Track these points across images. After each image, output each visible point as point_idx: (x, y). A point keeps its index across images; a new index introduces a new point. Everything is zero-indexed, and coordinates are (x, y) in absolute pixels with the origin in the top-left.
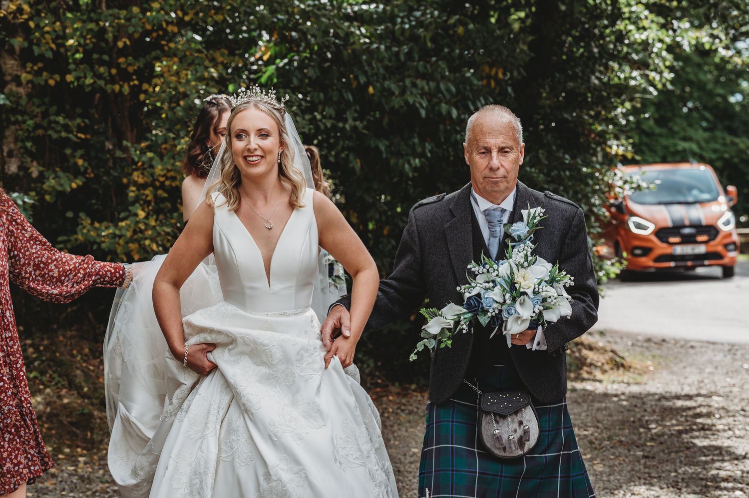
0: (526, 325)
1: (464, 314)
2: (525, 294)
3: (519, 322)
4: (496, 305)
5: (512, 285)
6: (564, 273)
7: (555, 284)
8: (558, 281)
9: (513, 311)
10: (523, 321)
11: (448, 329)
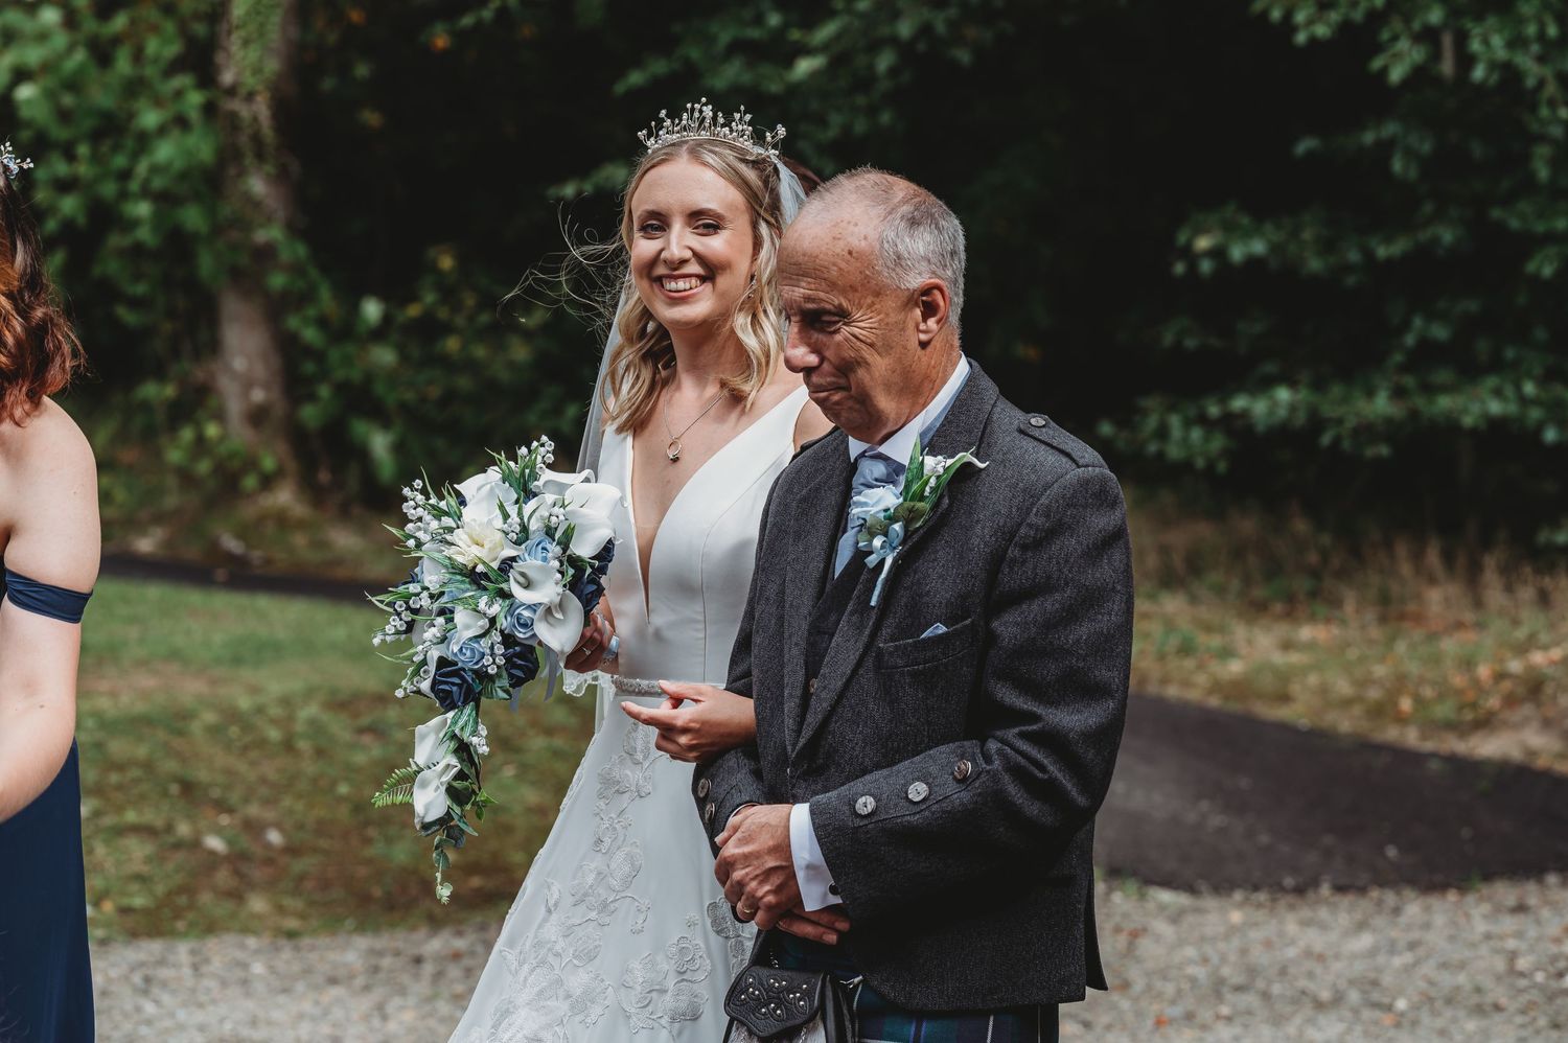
0: (575, 604)
1: (455, 722)
2: (507, 564)
3: (559, 616)
4: (485, 643)
5: (474, 577)
6: (524, 450)
7: (535, 485)
8: (535, 477)
9: (526, 613)
10: (561, 606)
11: (456, 778)
